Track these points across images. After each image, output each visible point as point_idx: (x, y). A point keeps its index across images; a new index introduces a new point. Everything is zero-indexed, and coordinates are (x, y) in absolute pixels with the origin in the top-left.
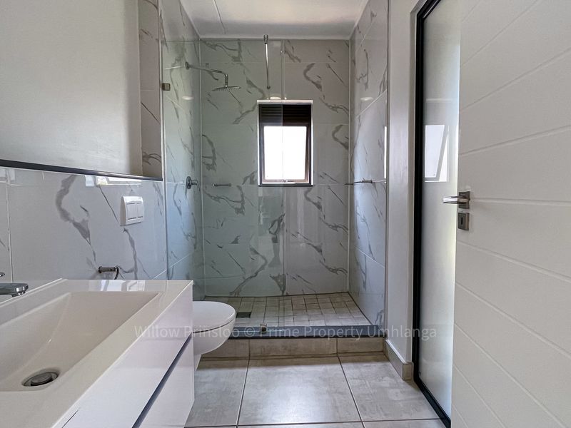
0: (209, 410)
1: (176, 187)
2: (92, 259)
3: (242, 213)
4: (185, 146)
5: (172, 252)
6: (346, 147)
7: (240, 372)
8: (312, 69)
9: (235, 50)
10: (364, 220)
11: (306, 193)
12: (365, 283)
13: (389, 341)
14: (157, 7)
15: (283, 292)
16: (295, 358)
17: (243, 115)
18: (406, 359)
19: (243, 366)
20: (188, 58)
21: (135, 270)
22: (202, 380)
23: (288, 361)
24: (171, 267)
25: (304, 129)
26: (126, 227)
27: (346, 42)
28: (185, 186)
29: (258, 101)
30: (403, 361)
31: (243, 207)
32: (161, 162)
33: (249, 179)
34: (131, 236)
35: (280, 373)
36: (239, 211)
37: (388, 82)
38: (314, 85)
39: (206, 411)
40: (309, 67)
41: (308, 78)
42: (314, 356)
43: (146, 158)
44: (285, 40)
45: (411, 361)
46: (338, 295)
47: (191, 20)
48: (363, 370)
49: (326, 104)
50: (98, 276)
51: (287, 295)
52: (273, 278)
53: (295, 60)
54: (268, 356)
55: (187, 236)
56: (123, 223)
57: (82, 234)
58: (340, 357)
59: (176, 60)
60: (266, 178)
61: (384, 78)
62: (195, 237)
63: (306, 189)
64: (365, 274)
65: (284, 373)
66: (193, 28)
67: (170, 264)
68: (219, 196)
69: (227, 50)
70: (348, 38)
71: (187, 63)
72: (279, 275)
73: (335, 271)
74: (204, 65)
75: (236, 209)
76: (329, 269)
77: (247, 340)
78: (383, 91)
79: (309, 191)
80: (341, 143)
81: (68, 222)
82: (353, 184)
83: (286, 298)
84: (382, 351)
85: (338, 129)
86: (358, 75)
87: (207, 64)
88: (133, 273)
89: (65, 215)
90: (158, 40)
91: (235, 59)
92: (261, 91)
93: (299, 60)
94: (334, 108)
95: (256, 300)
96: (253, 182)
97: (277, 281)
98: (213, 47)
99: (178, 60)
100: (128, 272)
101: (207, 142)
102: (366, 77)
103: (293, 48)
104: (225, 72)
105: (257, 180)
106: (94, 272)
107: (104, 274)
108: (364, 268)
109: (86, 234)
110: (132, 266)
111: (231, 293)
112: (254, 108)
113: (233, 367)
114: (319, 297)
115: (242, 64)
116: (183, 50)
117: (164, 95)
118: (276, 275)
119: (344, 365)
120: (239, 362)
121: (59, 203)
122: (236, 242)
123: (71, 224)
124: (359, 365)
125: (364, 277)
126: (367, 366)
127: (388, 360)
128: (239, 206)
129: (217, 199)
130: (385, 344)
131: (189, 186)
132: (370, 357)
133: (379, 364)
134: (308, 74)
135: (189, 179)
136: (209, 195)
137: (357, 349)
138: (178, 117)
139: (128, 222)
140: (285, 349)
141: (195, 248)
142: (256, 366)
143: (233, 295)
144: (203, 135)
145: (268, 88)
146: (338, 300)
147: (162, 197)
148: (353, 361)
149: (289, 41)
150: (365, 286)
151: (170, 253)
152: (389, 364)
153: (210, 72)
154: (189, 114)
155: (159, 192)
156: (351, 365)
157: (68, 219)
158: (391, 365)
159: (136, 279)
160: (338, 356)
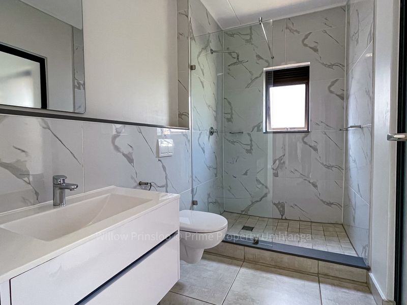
0: (206, 290)
1: (200, 134)
2: (134, 176)
3: (251, 153)
4: (209, 106)
5: (196, 177)
6: (342, 98)
7: (234, 268)
8: (309, 37)
9: (248, 34)
10: (355, 161)
11: (303, 139)
12: (354, 218)
13: (372, 275)
14: (188, 17)
15: (282, 216)
16: (280, 269)
17: (253, 81)
18: (387, 296)
19: (238, 265)
20: (213, 46)
21: (166, 186)
22: (207, 268)
23: (273, 269)
24: (195, 187)
25: (303, 86)
26: (160, 159)
27: (343, 8)
28: (208, 133)
29: (264, 69)
30: (384, 297)
31: (251, 149)
32: (189, 117)
33: (256, 128)
34: (164, 164)
35: (263, 277)
36: (249, 151)
37: (374, 34)
38: (311, 50)
39: (204, 290)
40: (306, 37)
41: (306, 45)
42: (296, 271)
43: (180, 115)
44: (286, 19)
45: (393, 299)
46: (331, 225)
47: (216, 20)
48: (340, 294)
49: (323, 64)
50: (139, 187)
51: (286, 219)
52: (275, 204)
53: (295, 33)
54: (258, 262)
55: (209, 168)
56: (158, 156)
57: (128, 161)
58: (319, 278)
59: (202, 49)
60: (272, 127)
61: (371, 31)
62: (216, 169)
63: (303, 135)
64: (354, 210)
65: (268, 279)
66: (218, 25)
67: (194, 185)
68: (235, 140)
69: (242, 36)
70: (345, 3)
71: (211, 50)
72: (279, 202)
73: (330, 204)
74: (226, 49)
75: (246, 150)
76: (324, 202)
77: (243, 247)
78: (370, 42)
79: (306, 136)
80: (337, 95)
81: (119, 153)
82: (347, 130)
83: (284, 221)
84: (366, 283)
85: (333, 83)
86: (352, 33)
87: (228, 48)
88: (165, 188)
89: (117, 149)
90: (188, 38)
91: (247, 41)
92: (267, 61)
93: (298, 32)
94: (331, 66)
95: (260, 219)
96: (259, 130)
97: (277, 207)
98: (232, 35)
99: (205, 48)
100: (160, 187)
101: (227, 103)
102: (357, 34)
103: (293, 24)
104: (236, 52)
105: (262, 129)
106: (135, 184)
107: (143, 186)
108: (353, 203)
109: (131, 161)
110: (164, 183)
111: (242, 211)
112: (261, 75)
113: (231, 264)
114: (313, 224)
115: (252, 44)
116: (208, 42)
117: (192, 73)
118: (277, 202)
119: (322, 285)
120: (235, 261)
121: (113, 142)
122: (246, 174)
123: (121, 154)
124: (338, 289)
125: (354, 212)
126: (345, 292)
127: (371, 293)
128: (248, 148)
129: (233, 143)
130: (368, 277)
131: (211, 133)
132: (351, 285)
133: (359, 294)
134: (305, 42)
135: (212, 128)
136: (227, 140)
137: (338, 275)
138: (203, 87)
139: (161, 155)
140: (272, 260)
141: (216, 176)
142: (247, 267)
143: (244, 213)
144: (225, 98)
145: (273, 58)
146: (331, 229)
147: (189, 141)
148: (333, 285)
149: (289, 19)
150: (354, 221)
151: (194, 178)
152: (372, 297)
153: (230, 53)
154: (212, 85)
155: (187, 138)
156: (329, 287)
157: (119, 151)
158: (373, 298)
159: (167, 192)
160: (318, 276)
